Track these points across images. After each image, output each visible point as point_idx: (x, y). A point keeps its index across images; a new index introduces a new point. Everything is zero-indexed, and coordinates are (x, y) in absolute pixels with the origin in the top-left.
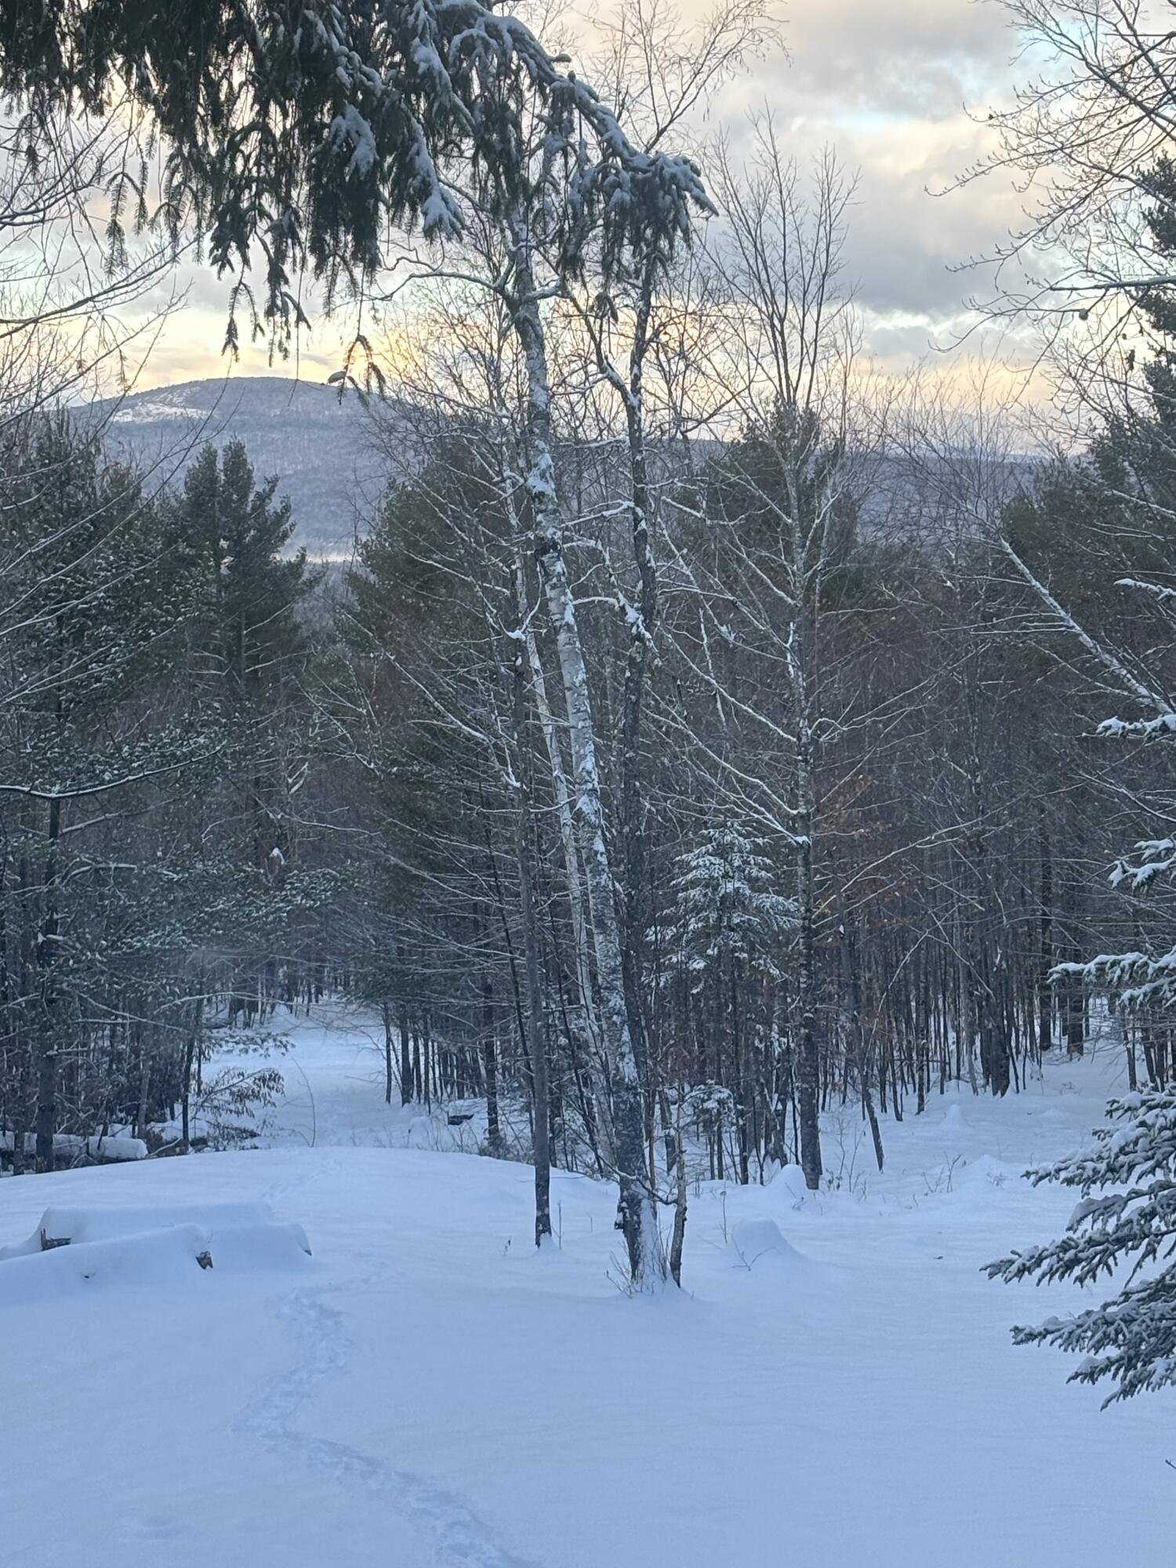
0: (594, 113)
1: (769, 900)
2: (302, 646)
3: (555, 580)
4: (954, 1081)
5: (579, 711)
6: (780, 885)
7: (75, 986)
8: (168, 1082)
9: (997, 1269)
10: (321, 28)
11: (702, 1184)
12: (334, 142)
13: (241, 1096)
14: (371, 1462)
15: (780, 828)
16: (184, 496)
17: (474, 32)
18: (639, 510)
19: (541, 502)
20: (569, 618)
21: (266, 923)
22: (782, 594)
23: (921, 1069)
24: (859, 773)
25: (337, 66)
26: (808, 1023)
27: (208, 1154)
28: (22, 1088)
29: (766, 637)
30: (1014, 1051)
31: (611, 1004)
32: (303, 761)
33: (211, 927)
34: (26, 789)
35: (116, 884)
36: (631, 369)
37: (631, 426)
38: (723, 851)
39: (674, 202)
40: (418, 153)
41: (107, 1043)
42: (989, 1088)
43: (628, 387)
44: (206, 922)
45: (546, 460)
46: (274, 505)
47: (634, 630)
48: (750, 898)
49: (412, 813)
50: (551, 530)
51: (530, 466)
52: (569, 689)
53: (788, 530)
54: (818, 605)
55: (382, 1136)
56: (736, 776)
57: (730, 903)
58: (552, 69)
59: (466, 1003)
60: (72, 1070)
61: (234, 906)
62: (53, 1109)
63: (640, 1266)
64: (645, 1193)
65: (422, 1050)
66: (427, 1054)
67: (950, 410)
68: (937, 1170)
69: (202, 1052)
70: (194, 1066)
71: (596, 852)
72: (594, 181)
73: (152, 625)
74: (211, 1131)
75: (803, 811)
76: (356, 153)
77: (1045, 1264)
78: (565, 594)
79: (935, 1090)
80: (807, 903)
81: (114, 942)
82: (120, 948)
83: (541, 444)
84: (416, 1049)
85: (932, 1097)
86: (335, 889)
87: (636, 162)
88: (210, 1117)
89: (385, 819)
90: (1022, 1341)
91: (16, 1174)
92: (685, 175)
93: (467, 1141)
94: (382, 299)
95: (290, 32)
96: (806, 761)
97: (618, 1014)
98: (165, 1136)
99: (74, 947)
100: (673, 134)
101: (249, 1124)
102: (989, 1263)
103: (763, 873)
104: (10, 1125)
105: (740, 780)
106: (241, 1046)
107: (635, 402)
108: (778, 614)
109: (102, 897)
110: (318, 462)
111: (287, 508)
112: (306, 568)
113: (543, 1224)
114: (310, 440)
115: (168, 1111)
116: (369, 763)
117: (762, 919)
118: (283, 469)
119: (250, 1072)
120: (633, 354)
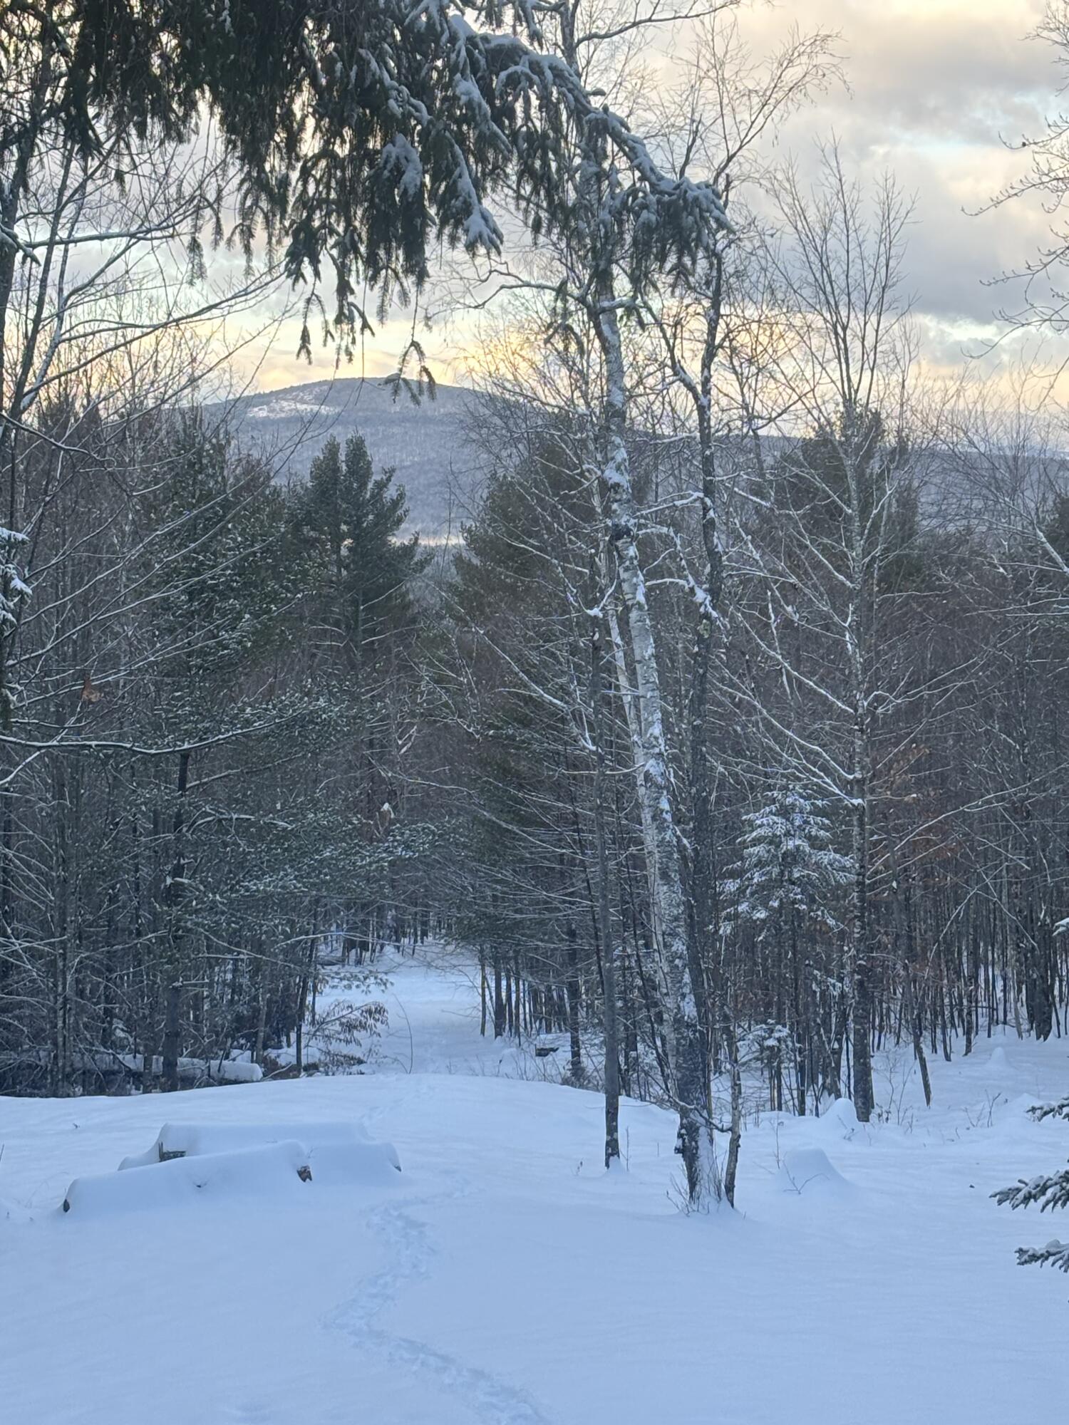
0: (625, 142)
1: (827, 857)
2: (414, 620)
3: (628, 563)
4: (1000, 1026)
5: (648, 682)
6: (839, 843)
7: (197, 924)
8: (284, 1012)
9: (1004, 1196)
10: (374, 64)
11: (762, 1115)
12: (385, 168)
13: (350, 1027)
14: (444, 1358)
15: (837, 791)
16: (309, 485)
17: (518, 68)
18: (708, 501)
19: (616, 492)
20: (641, 598)
21: (369, 871)
22: (841, 577)
23: (969, 1014)
24: (913, 741)
25: (388, 99)
26: (861, 970)
27: (318, 1078)
28: (151, 1016)
29: (827, 617)
30: (1057, 999)
31: (674, 949)
32: (412, 725)
33: (320, 873)
34: (128, 746)
35: (237, 833)
36: (702, 372)
37: (701, 423)
38: (785, 812)
39: (696, 222)
40: (460, 176)
41: (229, 976)
42: (1033, 1033)
43: (699, 388)
44: (315, 869)
45: (621, 455)
46: (391, 493)
47: (702, 610)
48: (810, 855)
49: (505, 772)
50: (625, 518)
51: (606, 461)
52: (639, 662)
53: (849, 519)
54: (876, 589)
55: (476, 1065)
56: (798, 743)
57: (793, 858)
58: (589, 102)
59: (552, 946)
60: (198, 999)
61: (340, 854)
62: (177, 1035)
63: (697, 1188)
64: (703, 1121)
65: (513, 988)
66: (518, 991)
67: (991, 410)
68: (979, 1107)
69: (315, 987)
70: (309, 999)
71: (662, 811)
72: (624, 203)
73: (273, 601)
74: (323, 1058)
75: (858, 775)
76: (404, 177)
77: (1049, 1193)
78: (637, 576)
79: (983, 1034)
80: (862, 860)
81: (233, 886)
82: (237, 891)
83: (617, 440)
84: (509, 986)
85: (980, 1040)
86: (432, 843)
87: (663, 186)
88: (322, 1045)
89: (480, 778)
90: (1026, 1262)
91: (144, 1092)
92: (707, 197)
93: (551, 1071)
94: (476, 307)
95: (347, 69)
96: (861, 730)
97: (680, 958)
98: (282, 1061)
99: (198, 890)
100: (742, 160)
101: (356, 1052)
102: (997, 1190)
103: (822, 832)
104: (141, 1048)
105: (801, 747)
106: (345, 982)
107: (704, 401)
108: (838, 596)
109: (225, 845)
110: (433, 455)
111: (402, 496)
112: (420, 550)
113: (612, 1148)
114: (426, 435)
115: (284, 1039)
116: (469, 727)
117: (821, 874)
118: (402, 461)
119: (358, 1005)
120: (703, 359)
